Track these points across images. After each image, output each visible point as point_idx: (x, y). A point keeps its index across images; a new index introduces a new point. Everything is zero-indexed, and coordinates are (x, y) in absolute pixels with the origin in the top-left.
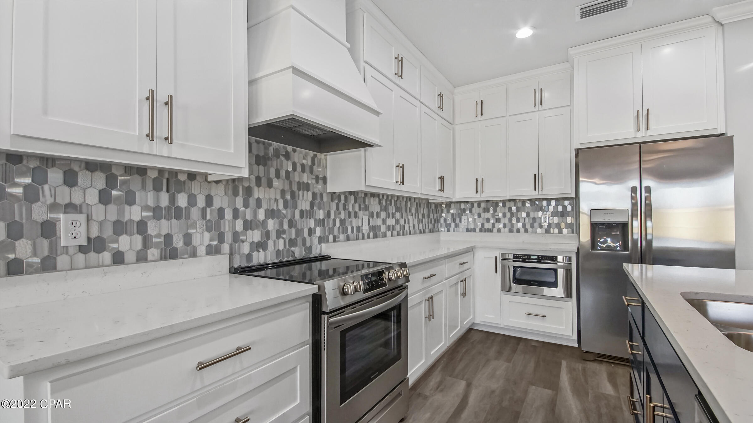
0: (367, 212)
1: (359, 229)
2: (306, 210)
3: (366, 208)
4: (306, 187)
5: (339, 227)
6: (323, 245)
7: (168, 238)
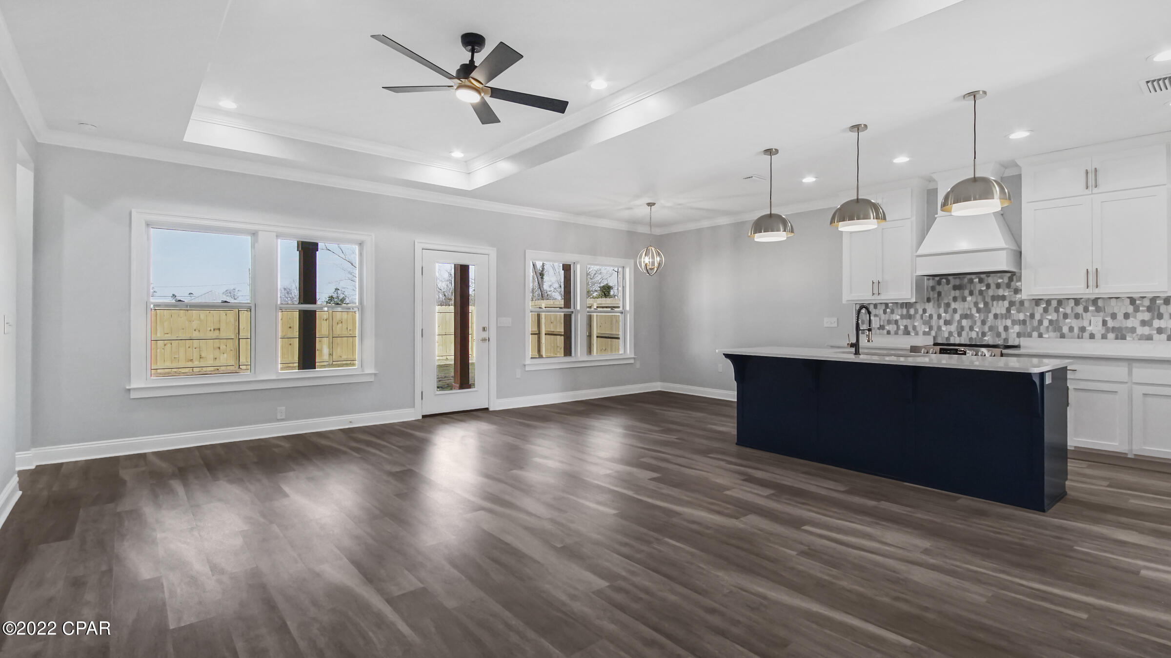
0: (1102, 314)
1: (1083, 329)
2: (1002, 314)
3: (1098, 310)
4: (1003, 298)
5: (1048, 327)
6: (1022, 339)
7: (906, 327)
